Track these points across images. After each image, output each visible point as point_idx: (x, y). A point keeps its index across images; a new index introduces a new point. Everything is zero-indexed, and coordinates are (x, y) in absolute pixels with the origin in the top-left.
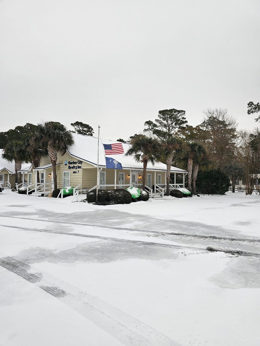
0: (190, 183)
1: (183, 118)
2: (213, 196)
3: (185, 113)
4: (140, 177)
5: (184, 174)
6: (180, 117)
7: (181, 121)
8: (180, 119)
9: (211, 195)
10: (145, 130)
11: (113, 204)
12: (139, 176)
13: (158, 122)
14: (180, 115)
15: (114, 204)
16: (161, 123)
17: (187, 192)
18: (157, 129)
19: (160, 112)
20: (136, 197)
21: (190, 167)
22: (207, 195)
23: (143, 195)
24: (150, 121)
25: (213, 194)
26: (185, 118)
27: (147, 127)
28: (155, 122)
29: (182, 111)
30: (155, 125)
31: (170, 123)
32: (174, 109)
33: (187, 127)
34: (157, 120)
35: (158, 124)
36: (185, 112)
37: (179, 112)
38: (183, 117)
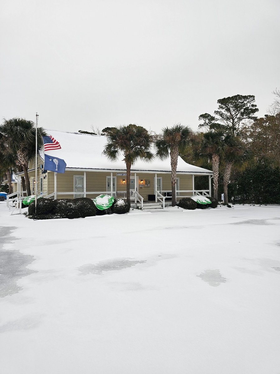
0: (215, 189)
1: (253, 106)
2: (266, 206)
3: (254, 99)
4: (142, 182)
5: (210, 177)
6: (249, 105)
7: (251, 109)
8: (248, 107)
9: (264, 206)
10: (201, 126)
11: (58, 218)
12: (141, 180)
13: (218, 114)
14: (248, 102)
15: (60, 218)
16: (221, 115)
17: (204, 201)
18: (216, 122)
19: (220, 101)
20: (104, 208)
21: (216, 166)
22: (258, 205)
23: (117, 205)
24: (206, 114)
25: (267, 203)
26: (256, 106)
27: (202, 122)
28: (213, 115)
29: (250, 96)
30: (213, 118)
31: (233, 114)
32: (238, 95)
33: (267, 117)
34: (216, 112)
35: (217, 116)
36: (254, 97)
37: (245, 97)
38: (252, 104)
